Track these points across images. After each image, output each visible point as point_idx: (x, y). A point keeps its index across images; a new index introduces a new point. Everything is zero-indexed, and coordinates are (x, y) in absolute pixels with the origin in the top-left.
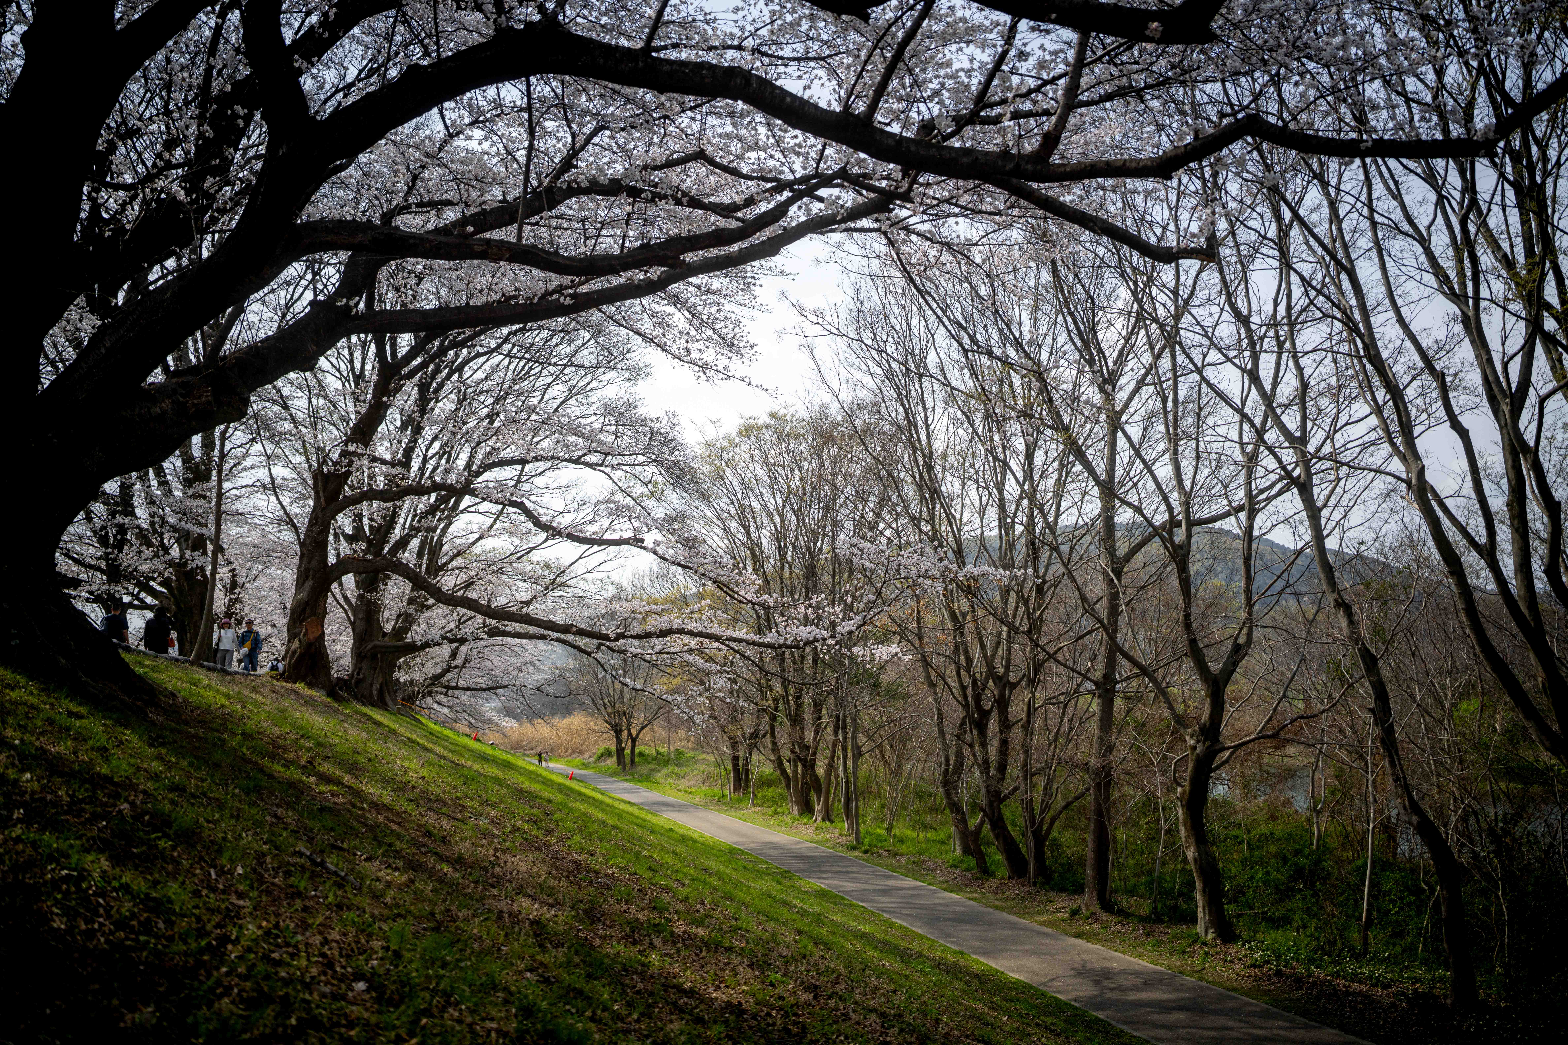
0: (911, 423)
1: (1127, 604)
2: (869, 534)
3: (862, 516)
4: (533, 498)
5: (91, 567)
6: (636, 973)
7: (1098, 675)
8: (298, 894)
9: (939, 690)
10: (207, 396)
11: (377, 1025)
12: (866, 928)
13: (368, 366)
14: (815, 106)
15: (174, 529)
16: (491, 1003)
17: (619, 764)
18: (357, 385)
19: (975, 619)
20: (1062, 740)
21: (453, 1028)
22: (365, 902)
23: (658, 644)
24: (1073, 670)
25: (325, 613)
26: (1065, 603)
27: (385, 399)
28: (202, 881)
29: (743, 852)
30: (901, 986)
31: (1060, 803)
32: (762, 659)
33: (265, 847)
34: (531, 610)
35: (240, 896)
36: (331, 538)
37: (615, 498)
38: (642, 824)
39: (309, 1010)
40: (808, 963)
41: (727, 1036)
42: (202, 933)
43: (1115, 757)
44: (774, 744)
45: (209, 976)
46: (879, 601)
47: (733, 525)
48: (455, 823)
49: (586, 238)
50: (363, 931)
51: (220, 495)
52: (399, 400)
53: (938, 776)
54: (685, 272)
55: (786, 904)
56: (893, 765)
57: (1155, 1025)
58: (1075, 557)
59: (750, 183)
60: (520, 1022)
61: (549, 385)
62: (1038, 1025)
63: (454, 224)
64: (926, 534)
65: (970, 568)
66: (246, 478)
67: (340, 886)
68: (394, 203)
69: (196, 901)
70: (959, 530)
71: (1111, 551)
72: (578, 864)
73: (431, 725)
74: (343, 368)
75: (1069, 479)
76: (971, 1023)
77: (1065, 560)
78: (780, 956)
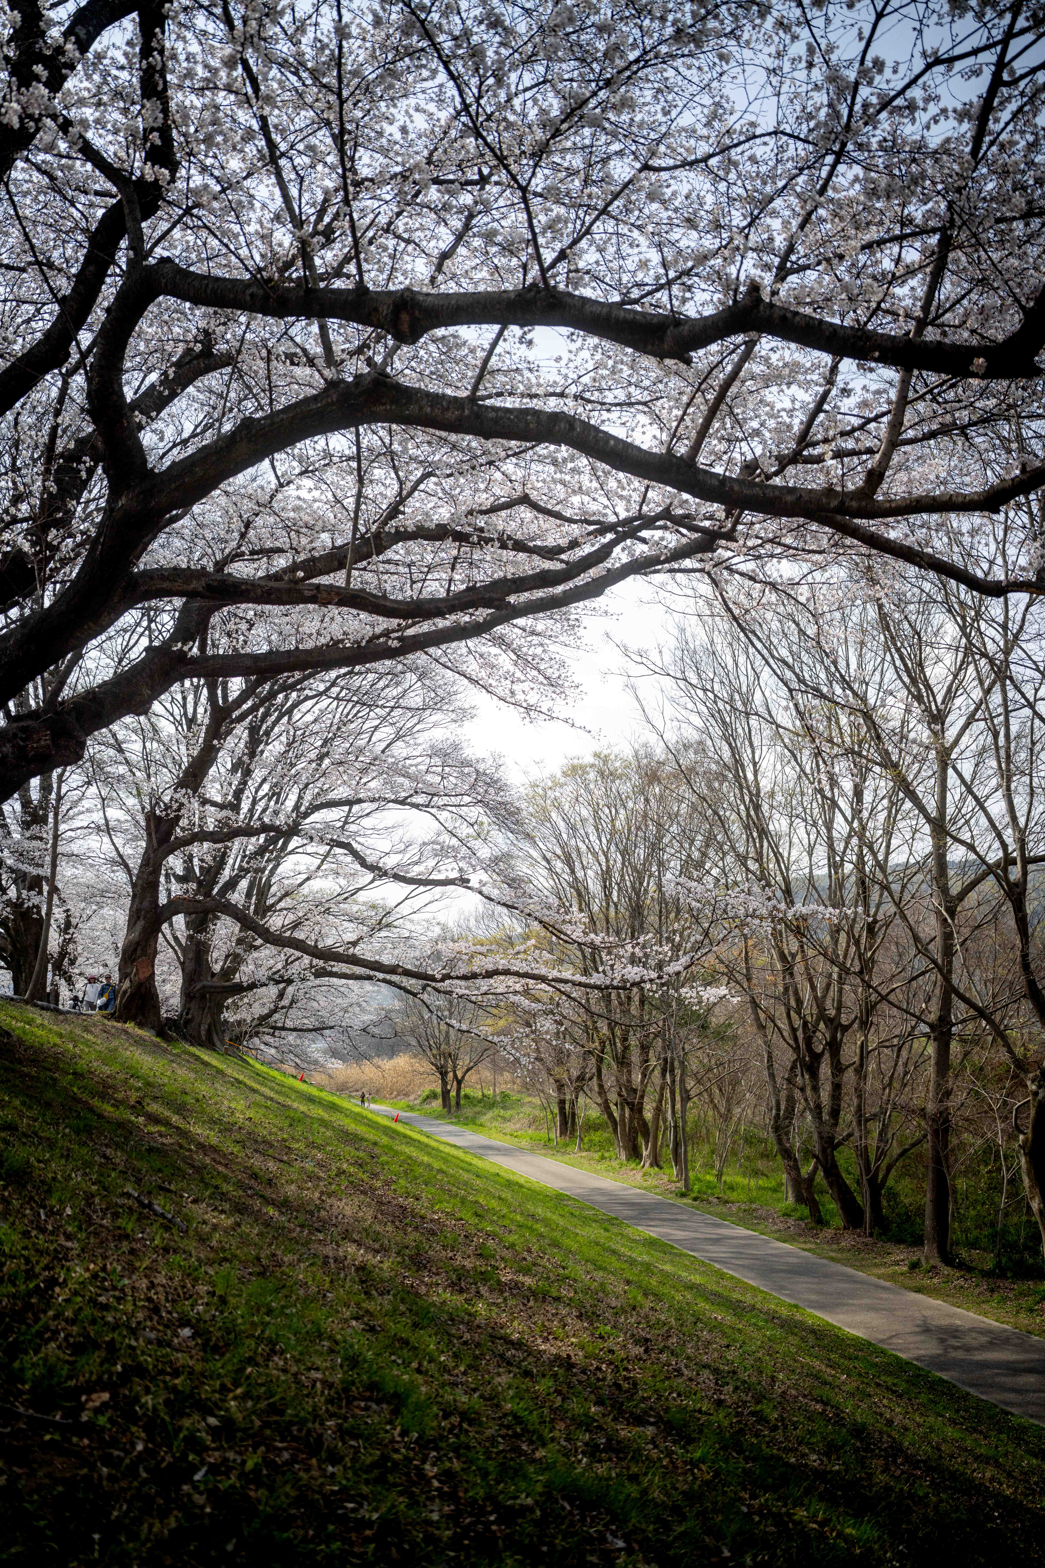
0: (738, 762)
1: (962, 944)
2: (695, 874)
3: (689, 856)
4: (359, 839)
6: (462, 1322)
7: (932, 1017)
8: (127, 1237)
9: (769, 1032)
10: (45, 740)
11: (202, 1374)
12: (697, 1279)
13: (201, 710)
14: (639, 449)
15: (11, 870)
16: (316, 1352)
17: (444, 1106)
18: (189, 728)
19: (805, 959)
20: (896, 1085)
21: (278, 1378)
22: (192, 1245)
23: (484, 985)
24: (907, 1012)
25: (155, 953)
26: (897, 944)
27: (215, 742)
28: (32, 1222)
29: (570, 1198)
30: (734, 1340)
31: (896, 1151)
32: (588, 1000)
33: (95, 1188)
34: (357, 951)
35: (69, 1237)
36: (162, 879)
37: (441, 839)
38: (468, 1168)
39: (134, 1357)
40: (638, 1315)
41: (556, 1391)
42: (30, 1275)
43: (953, 1103)
44: (601, 1086)
45: (37, 1320)
46: (707, 941)
47: (559, 865)
48: (281, 1165)
49: (413, 582)
50: (189, 1275)
51: (56, 837)
52: (230, 742)
53: (769, 1121)
54: (511, 613)
55: (614, 1252)
56: (723, 1110)
57: (1003, 1388)
58: (907, 897)
59: (574, 526)
60: (346, 1373)
61: (376, 728)
62: (878, 1385)
63: (284, 571)
64: (754, 874)
65: (799, 908)
66: (81, 821)
67: (167, 1229)
68: (227, 551)
69: (26, 1242)
70: (787, 869)
71: (944, 890)
72: (403, 1209)
73: (258, 1066)
74: (176, 712)
75: (899, 817)
76: (809, 1381)
77: (897, 899)
78: (609, 1306)
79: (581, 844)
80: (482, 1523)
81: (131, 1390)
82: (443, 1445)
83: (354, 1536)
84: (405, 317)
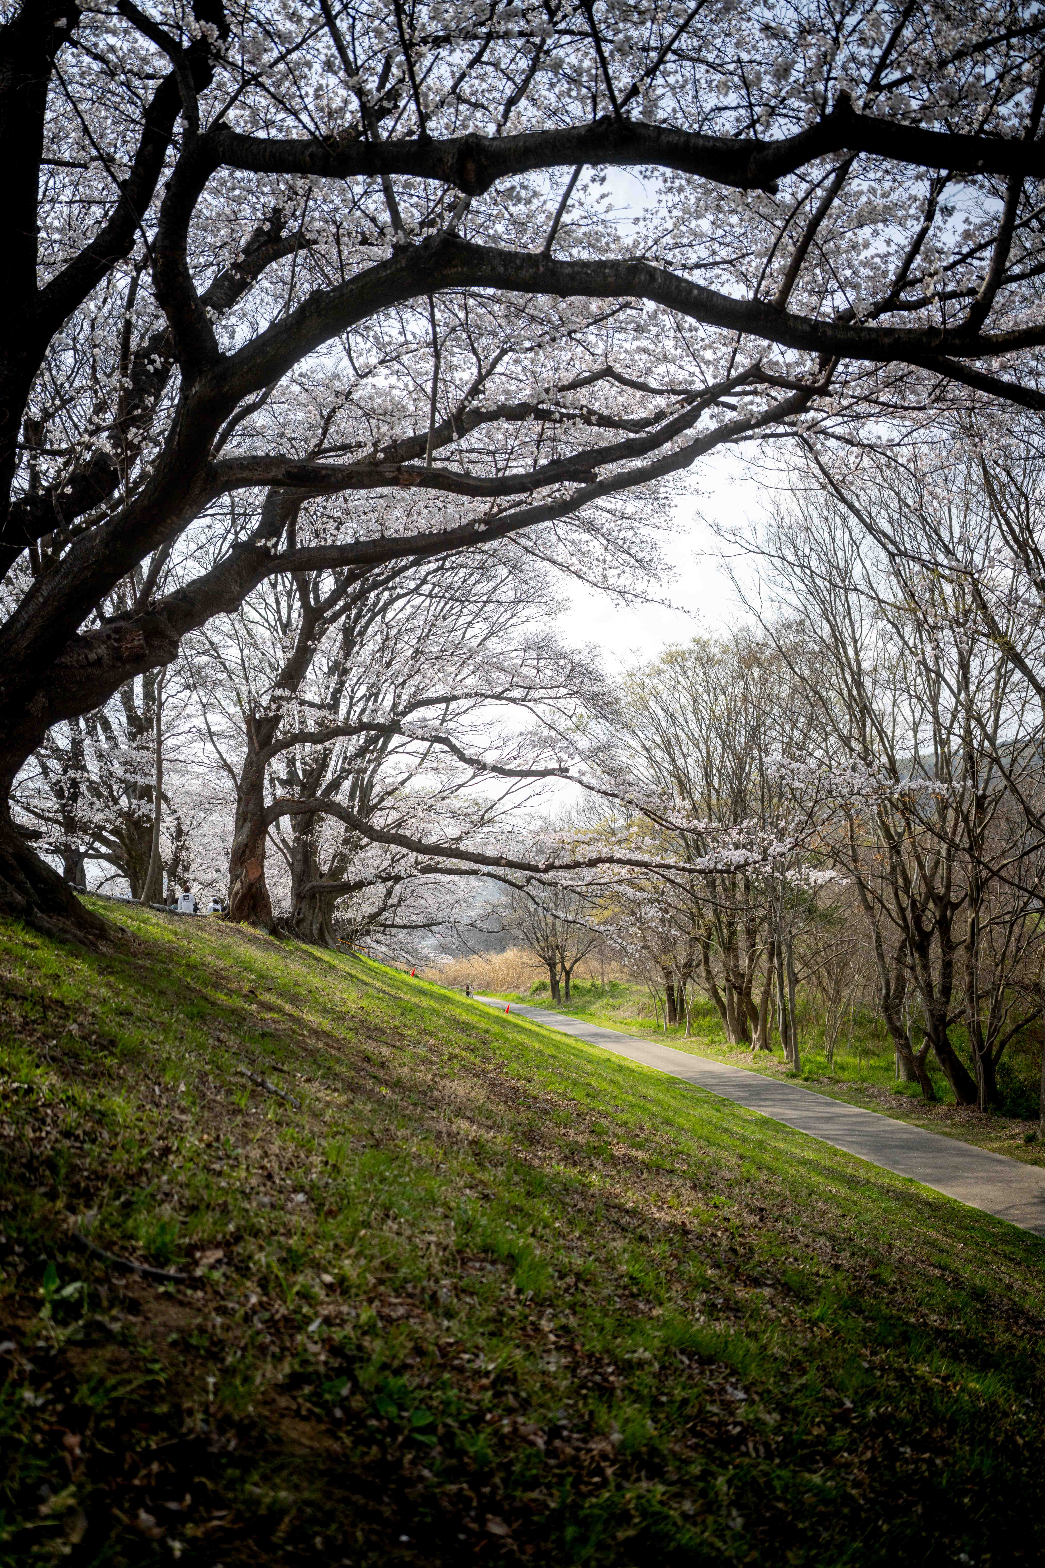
0: (839, 641)
2: (798, 755)
3: (791, 738)
4: (457, 734)
5: (49, 819)
6: (576, 1192)
8: (240, 1111)
9: (877, 912)
10: (138, 640)
11: (316, 1235)
12: (811, 1155)
13: (294, 615)
14: (725, 298)
15: (122, 781)
16: (430, 1217)
17: (554, 997)
18: (285, 633)
19: (912, 837)
20: (1009, 961)
21: (392, 1240)
22: (305, 1119)
23: (588, 874)
24: (1020, 888)
25: (264, 854)
26: (1008, 818)
27: (311, 643)
28: (147, 1097)
29: (681, 1082)
30: (849, 1211)
31: (1009, 1027)
32: (693, 885)
33: (208, 1067)
34: (463, 845)
35: (183, 1111)
36: (266, 783)
37: (538, 730)
38: (579, 1054)
39: (247, 1217)
40: (752, 1186)
41: (672, 1255)
42: (144, 1143)
44: (708, 972)
45: (150, 1183)
46: (811, 821)
47: (659, 754)
48: (394, 1050)
49: (498, 471)
50: (303, 1146)
51: (160, 744)
52: (325, 643)
53: (878, 1001)
54: (597, 490)
55: (726, 1130)
56: (831, 992)
58: (1017, 769)
59: (660, 397)
60: (460, 1236)
61: (469, 624)
62: (996, 1253)
64: (857, 753)
65: (905, 783)
67: (281, 1105)
69: (141, 1114)
70: (892, 748)
72: (516, 1090)
73: (370, 962)
74: (271, 618)
75: (1007, 690)
76: (926, 1249)
77: (1007, 772)
78: (723, 1178)
79: (679, 732)
80: (600, 1374)
81: (245, 1249)
82: (560, 1302)
83: (470, 1384)
84: (471, 166)
